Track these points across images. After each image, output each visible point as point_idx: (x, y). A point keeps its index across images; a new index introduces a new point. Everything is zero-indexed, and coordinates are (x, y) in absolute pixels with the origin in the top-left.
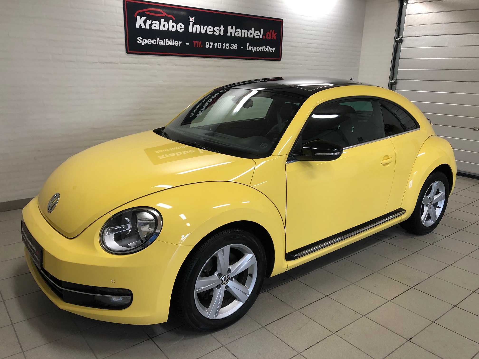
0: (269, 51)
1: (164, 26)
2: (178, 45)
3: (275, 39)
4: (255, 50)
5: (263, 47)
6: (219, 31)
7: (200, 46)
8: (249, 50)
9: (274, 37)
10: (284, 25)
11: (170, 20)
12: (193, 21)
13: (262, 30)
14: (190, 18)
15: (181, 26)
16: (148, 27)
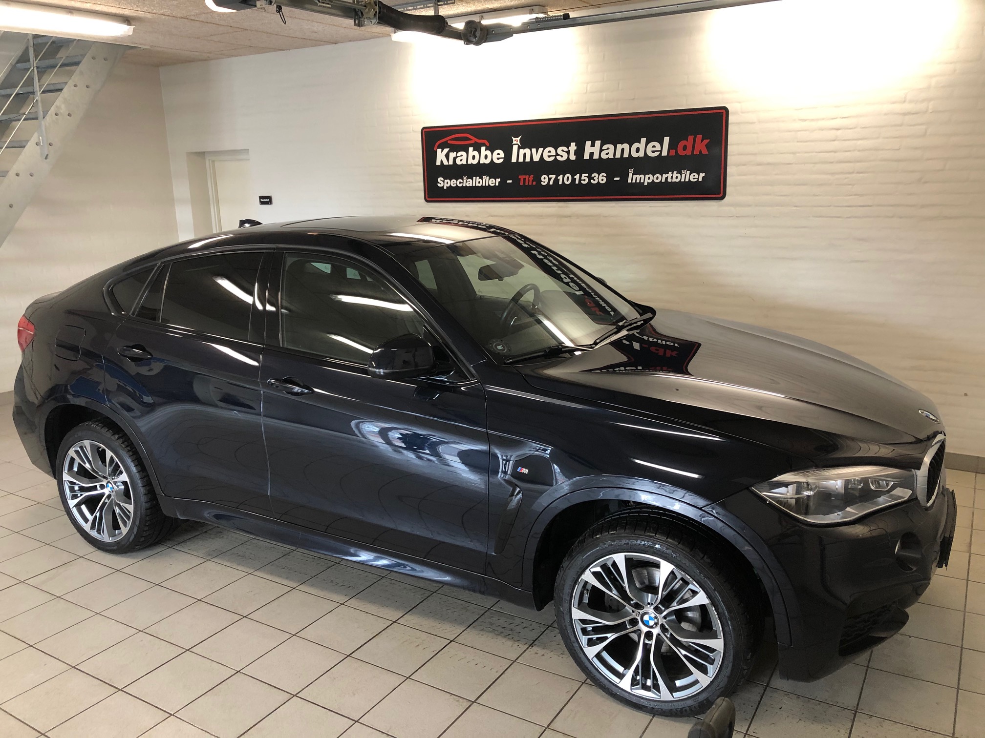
0: (687, 180)
1: (474, 157)
2: (494, 184)
3: (705, 152)
4: (650, 181)
5: (670, 173)
6: (566, 153)
7: (530, 184)
8: (634, 181)
9: (701, 150)
10: (731, 119)
11: (482, 147)
12: (519, 143)
13: (667, 140)
14: (514, 139)
15: (498, 154)
16: (451, 163)
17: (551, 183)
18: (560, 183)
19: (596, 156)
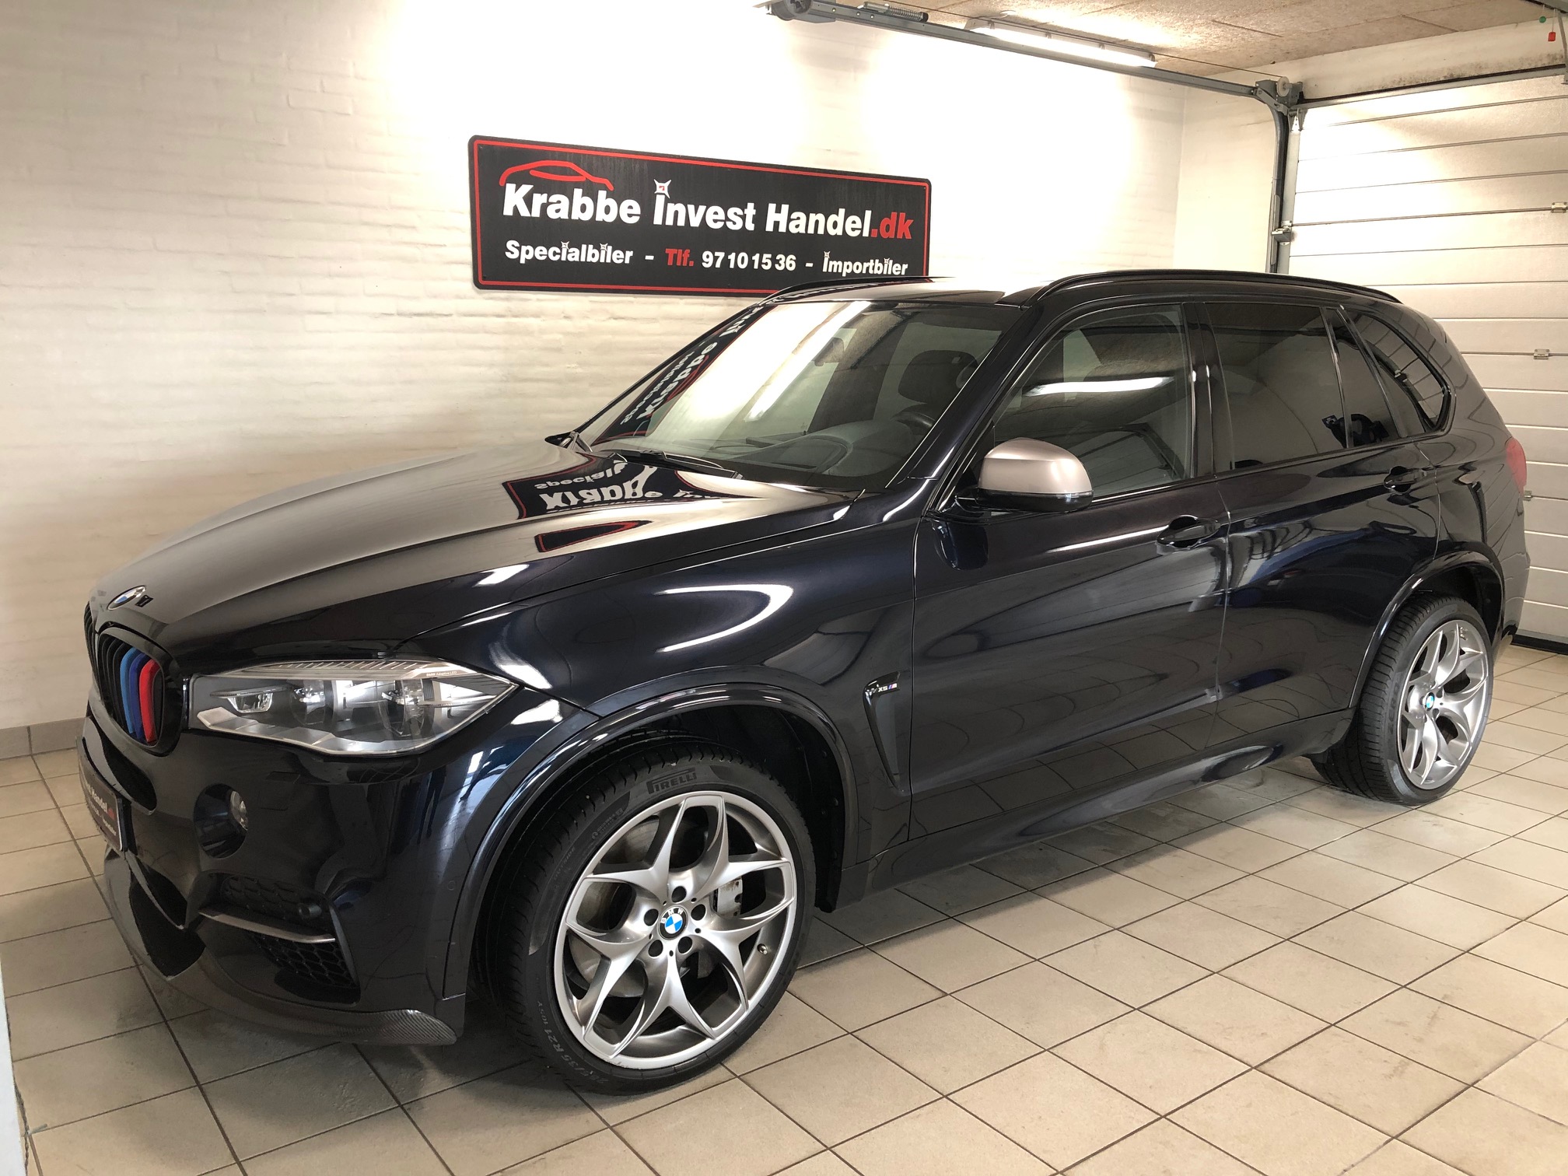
17: (718, 265)
18: (732, 266)
19: (782, 229)
